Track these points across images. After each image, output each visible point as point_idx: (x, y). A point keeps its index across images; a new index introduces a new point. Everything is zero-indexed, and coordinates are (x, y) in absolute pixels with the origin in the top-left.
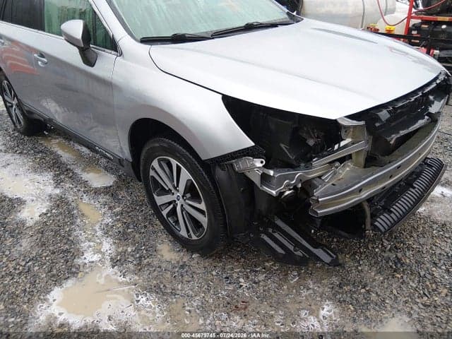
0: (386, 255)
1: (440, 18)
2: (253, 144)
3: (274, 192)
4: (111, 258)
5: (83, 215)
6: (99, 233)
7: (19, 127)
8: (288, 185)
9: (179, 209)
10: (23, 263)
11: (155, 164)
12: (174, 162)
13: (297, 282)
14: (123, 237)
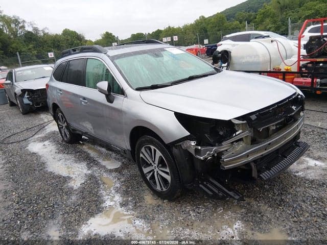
0: (275, 198)
1: (318, 60)
2: (189, 134)
3: (202, 158)
4: (120, 203)
5: (104, 183)
6: (113, 191)
7: (66, 139)
8: (209, 154)
9: (156, 173)
10: (74, 207)
11: (143, 150)
12: (153, 147)
13: (222, 212)
14: (126, 193)
